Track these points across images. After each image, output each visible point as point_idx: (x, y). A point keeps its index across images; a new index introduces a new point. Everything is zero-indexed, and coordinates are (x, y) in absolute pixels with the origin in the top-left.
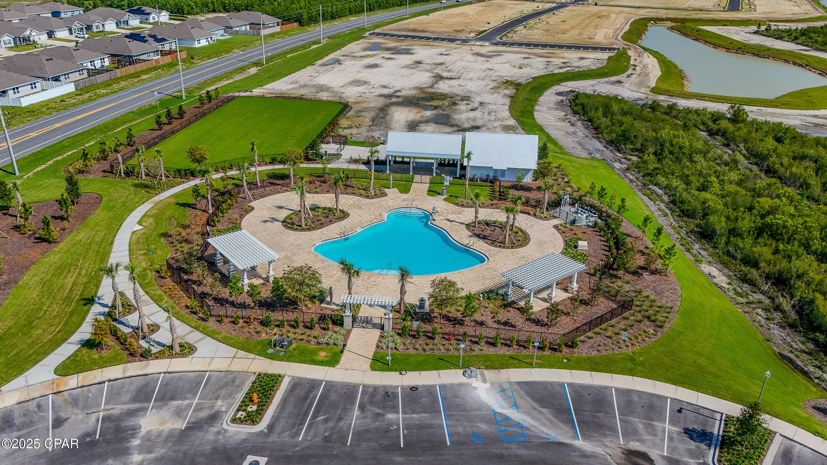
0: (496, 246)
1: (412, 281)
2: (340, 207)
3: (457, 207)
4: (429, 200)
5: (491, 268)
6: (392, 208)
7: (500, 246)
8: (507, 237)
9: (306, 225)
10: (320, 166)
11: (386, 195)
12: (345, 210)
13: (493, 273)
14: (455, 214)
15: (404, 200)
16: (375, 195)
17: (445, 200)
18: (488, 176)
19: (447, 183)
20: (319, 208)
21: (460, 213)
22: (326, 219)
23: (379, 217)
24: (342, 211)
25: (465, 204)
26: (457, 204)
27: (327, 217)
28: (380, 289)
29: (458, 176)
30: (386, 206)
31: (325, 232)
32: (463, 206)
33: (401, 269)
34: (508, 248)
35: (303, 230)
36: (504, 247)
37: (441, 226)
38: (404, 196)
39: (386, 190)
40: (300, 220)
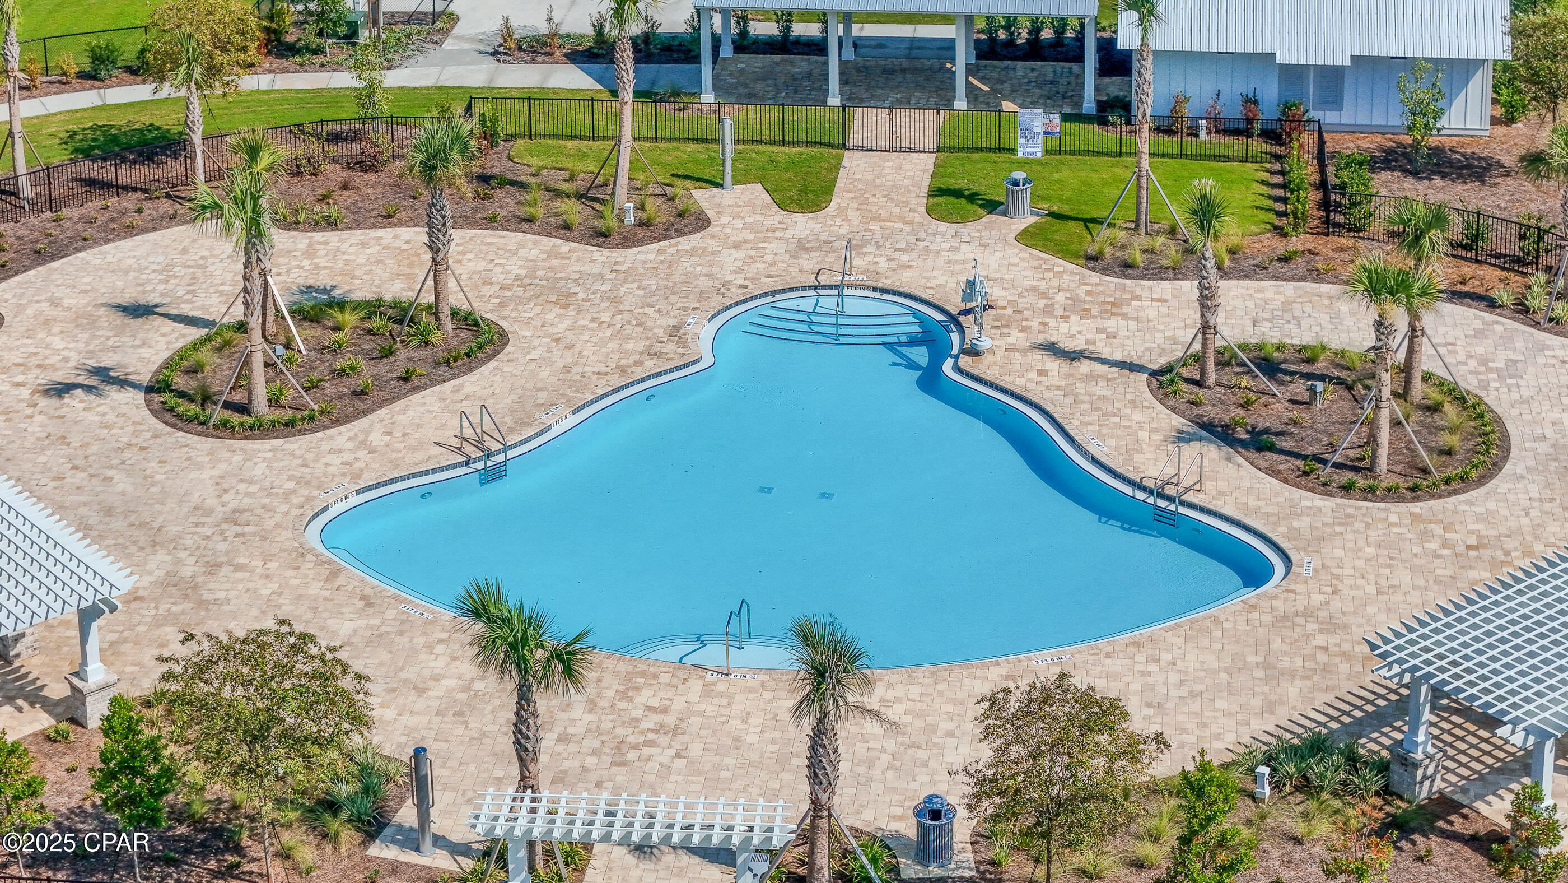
0: (1324, 488)
1: (872, 702)
2: (454, 298)
3: (1094, 277)
4: (939, 243)
5: (1308, 614)
6: (736, 294)
7: (1347, 489)
8: (1384, 436)
9: (274, 402)
10: (345, 80)
11: (702, 222)
12: (485, 310)
13: (1320, 640)
14: (1085, 314)
15: (802, 247)
16: (641, 224)
17: (1027, 237)
18: (1251, 101)
19: (1031, 149)
20: (341, 305)
21: (1113, 309)
22: (382, 368)
23: (670, 348)
24: (468, 321)
25: (1139, 258)
26: (1092, 260)
27: (387, 353)
28: (696, 750)
29: (1089, 106)
30: (704, 283)
31: (377, 439)
32: (1126, 267)
33: (806, 636)
34: (1392, 494)
35: (259, 430)
36: (1370, 493)
37: (1016, 383)
38: (802, 224)
39: (703, 197)
40: (242, 379)
